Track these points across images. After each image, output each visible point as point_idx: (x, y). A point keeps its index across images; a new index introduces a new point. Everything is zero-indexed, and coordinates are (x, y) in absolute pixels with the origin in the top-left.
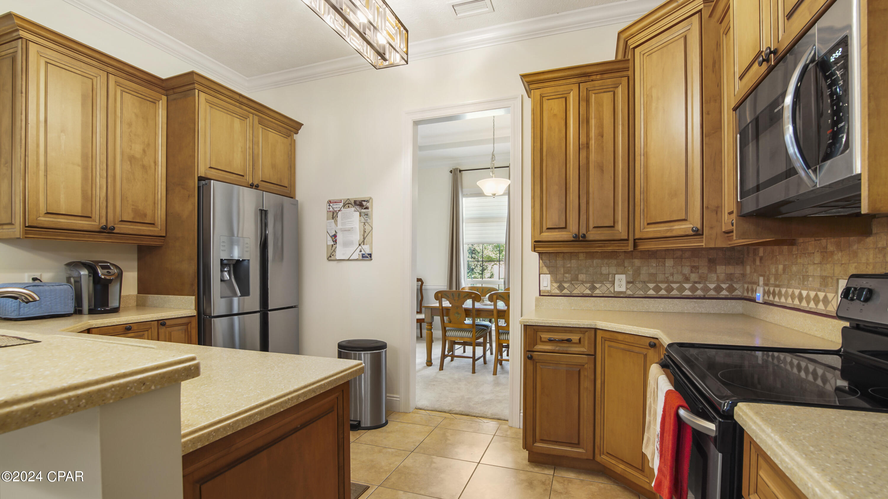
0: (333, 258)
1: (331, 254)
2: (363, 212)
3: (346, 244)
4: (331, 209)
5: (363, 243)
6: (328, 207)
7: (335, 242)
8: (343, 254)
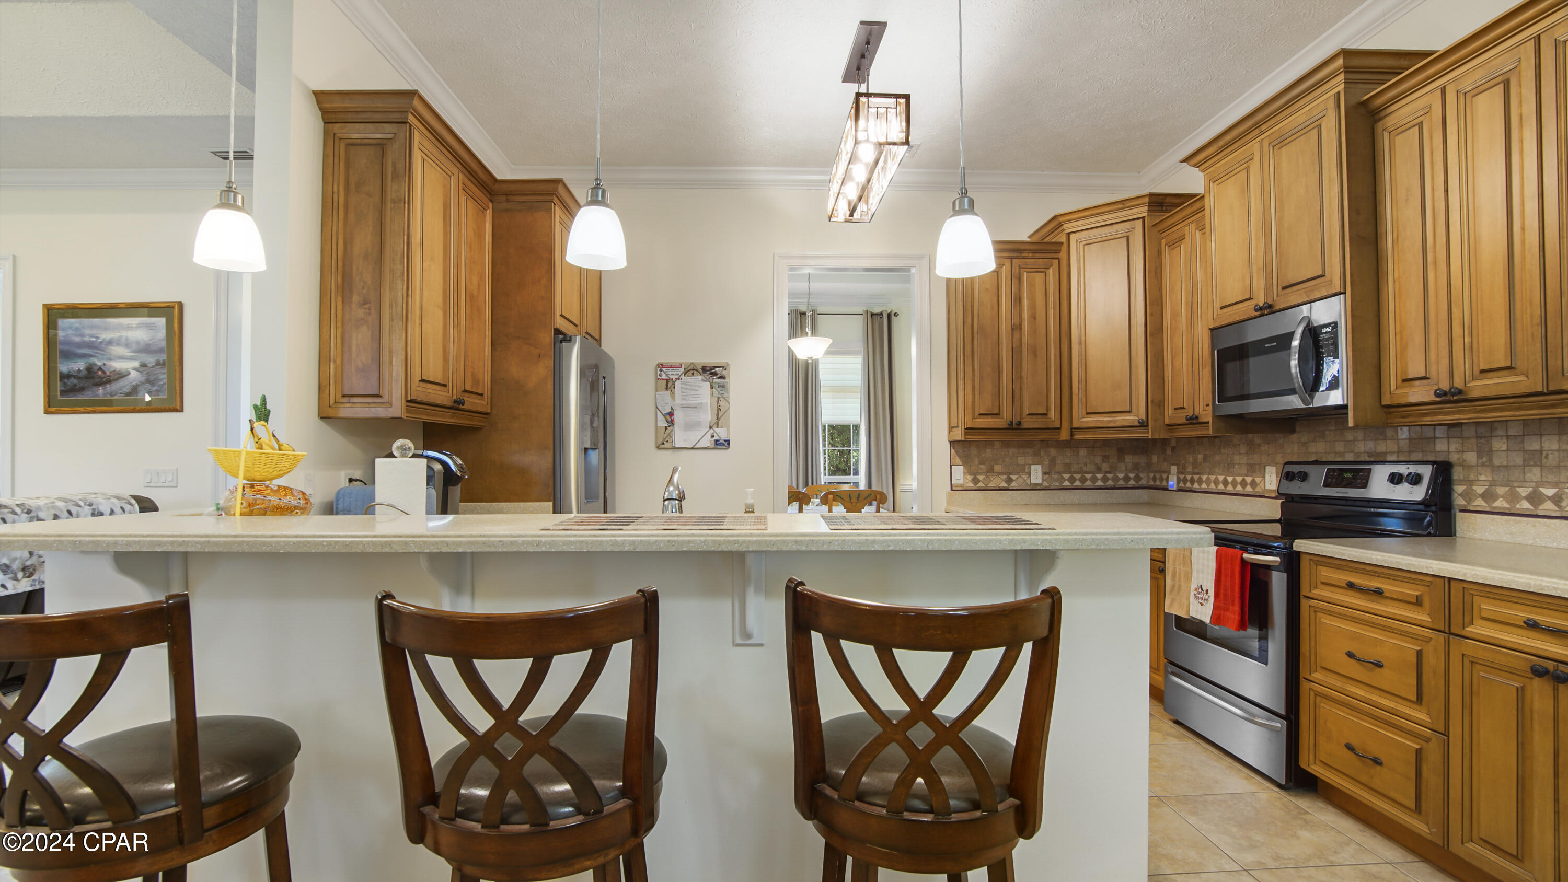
0: (666, 445)
1: (664, 439)
2: (716, 383)
3: (690, 425)
4: (664, 376)
5: (716, 425)
6: (659, 372)
7: (672, 423)
8: (685, 440)
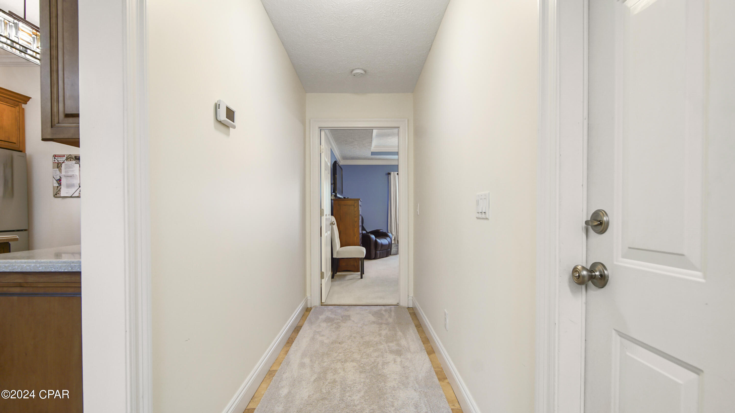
0: (58, 195)
1: (57, 192)
3: (69, 186)
4: (56, 161)
6: (54, 159)
7: (60, 184)
8: (67, 193)
